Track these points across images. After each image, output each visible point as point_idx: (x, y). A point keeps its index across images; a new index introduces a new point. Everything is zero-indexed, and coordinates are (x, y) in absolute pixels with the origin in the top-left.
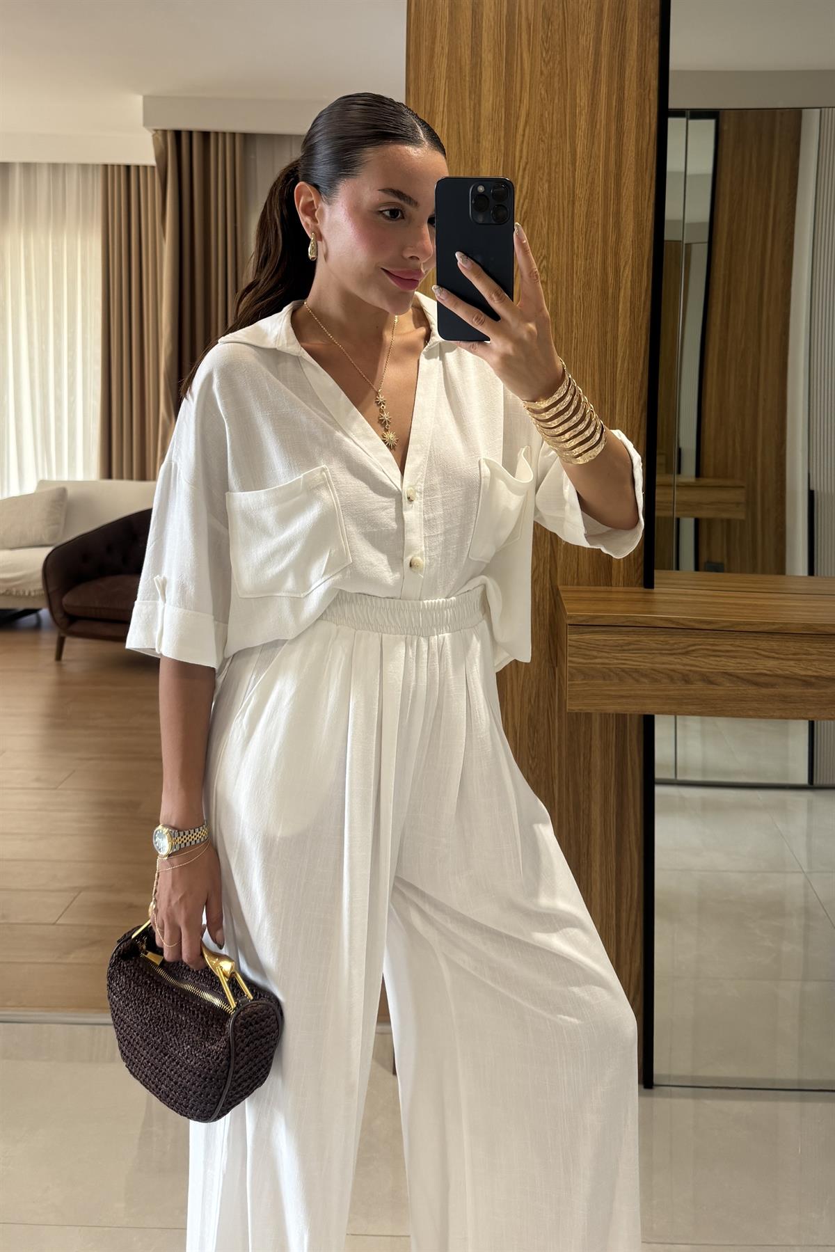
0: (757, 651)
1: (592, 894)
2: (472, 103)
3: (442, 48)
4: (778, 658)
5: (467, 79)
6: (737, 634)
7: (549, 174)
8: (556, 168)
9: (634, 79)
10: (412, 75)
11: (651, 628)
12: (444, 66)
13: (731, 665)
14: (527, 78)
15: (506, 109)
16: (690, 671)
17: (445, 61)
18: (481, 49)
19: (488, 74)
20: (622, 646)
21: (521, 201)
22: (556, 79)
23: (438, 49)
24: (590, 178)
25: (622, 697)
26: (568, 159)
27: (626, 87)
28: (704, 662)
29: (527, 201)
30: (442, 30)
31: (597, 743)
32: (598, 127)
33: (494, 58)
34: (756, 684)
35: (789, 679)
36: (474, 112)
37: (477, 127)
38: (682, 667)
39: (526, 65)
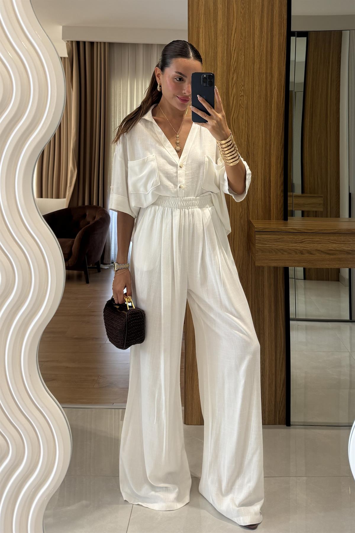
0: (329, 241)
1: (265, 346)
2: (214, 24)
3: (202, 2)
5: (212, 15)
6: (321, 234)
7: (244, 52)
8: (247, 50)
9: (278, 15)
10: (190, 13)
11: (288, 233)
13: (319, 247)
14: (235, 15)
15: (227, 26)
16: (303, 249)
17: (203, 8)
18: (217, 3)
19: (220, 13)
20: (276, 240)
21: (234, 63)
22: (247, 15)
23: (200, 3)
24: (260, 54)
25: (277, 260)
26: (252, 46)
27: (274, 18)
28: (308, 246)
29: (236, 63)
31: (266, 283)
32: (263, 34)
33: (223, 6)
34: (329, 254)
35: (342, 251)
36: (215, 27)
37: (216, 34)
38: (300, 248)
39: (235, 10)
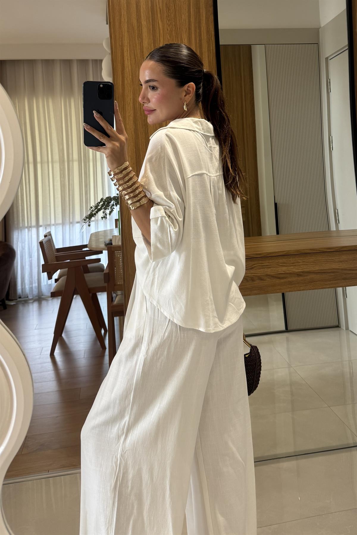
0: (278, 264)
2: (139, 42)
3: (125, 19)
4: (287, 266)
5: (136, 32)
6: (270, 258)
9: (205, 32)
12: (126, 26)
13: (269, 271)
14: (162, 32)
15: (154, 44)
16: (254, 276)
17: (126, 24)
18: (141, 20)
19: (145, 30)
22: (174, 32)
23: (122, 20)
27: (202, 35)
30: (124, 12)
33: (147, 23)
34: (279, 278)
35: (292, 274)
36: (140, 45)
38: (250, 275)
39: (161, 26)
